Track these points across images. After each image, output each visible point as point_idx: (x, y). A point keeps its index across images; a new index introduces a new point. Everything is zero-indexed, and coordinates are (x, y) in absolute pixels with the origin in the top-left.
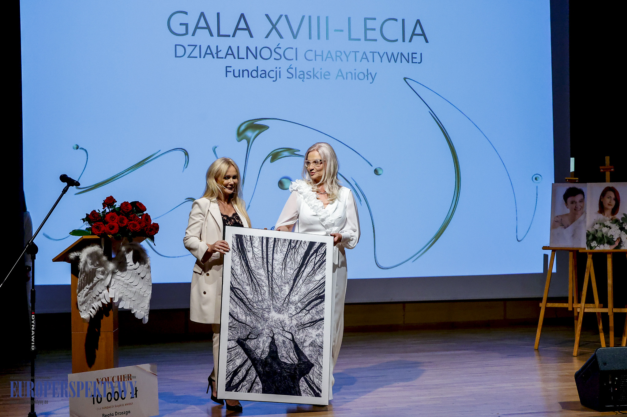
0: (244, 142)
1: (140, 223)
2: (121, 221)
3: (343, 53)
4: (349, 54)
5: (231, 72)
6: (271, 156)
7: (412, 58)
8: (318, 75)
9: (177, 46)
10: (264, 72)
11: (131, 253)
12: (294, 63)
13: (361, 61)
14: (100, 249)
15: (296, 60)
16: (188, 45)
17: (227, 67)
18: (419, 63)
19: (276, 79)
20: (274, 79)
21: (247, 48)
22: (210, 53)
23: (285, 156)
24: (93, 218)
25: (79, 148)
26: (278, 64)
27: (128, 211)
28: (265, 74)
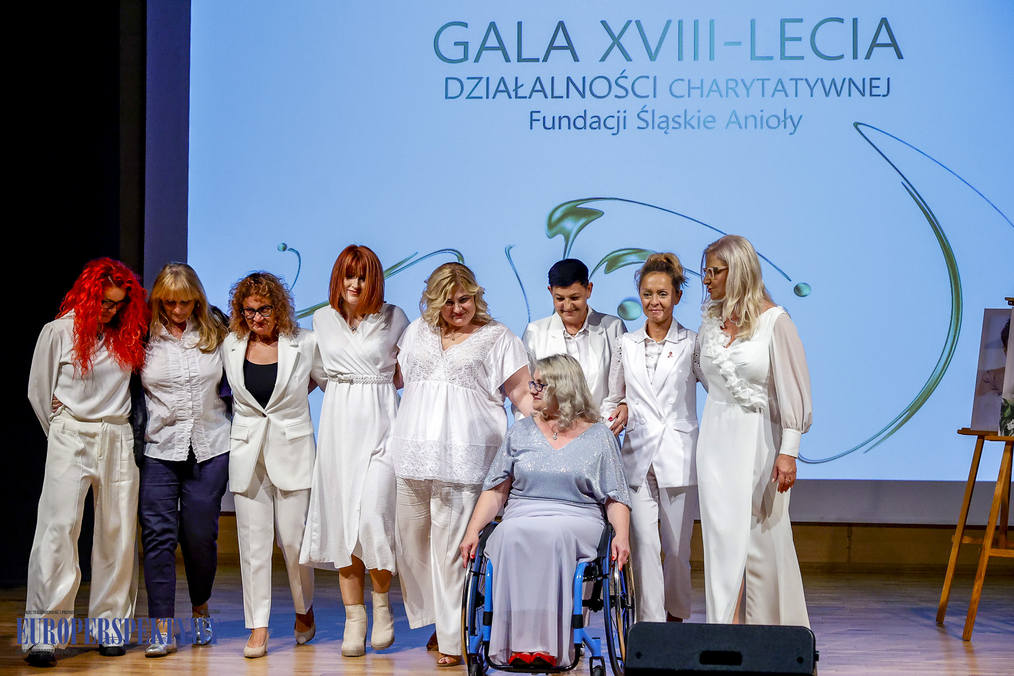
0: (560, 238)
3: (740, 83)
4: (751, 85)
5: (539, 120)
6: (606, 263)
7: (871, 87)
8: (694, 122)
9: (449, 81)
10: (598, 120)
12: (650, 103)
13: (773, 96)
15: (655, 96)
16: (468, 78)
17: (532, 113)
18: (884, 96)
19: (618, 131)
20: (615, 131)
21: (569, 79)
22: (505, 89)
23: (631, 262)
25: (288, 249)
26: (621, 104)
28: (599, 123)
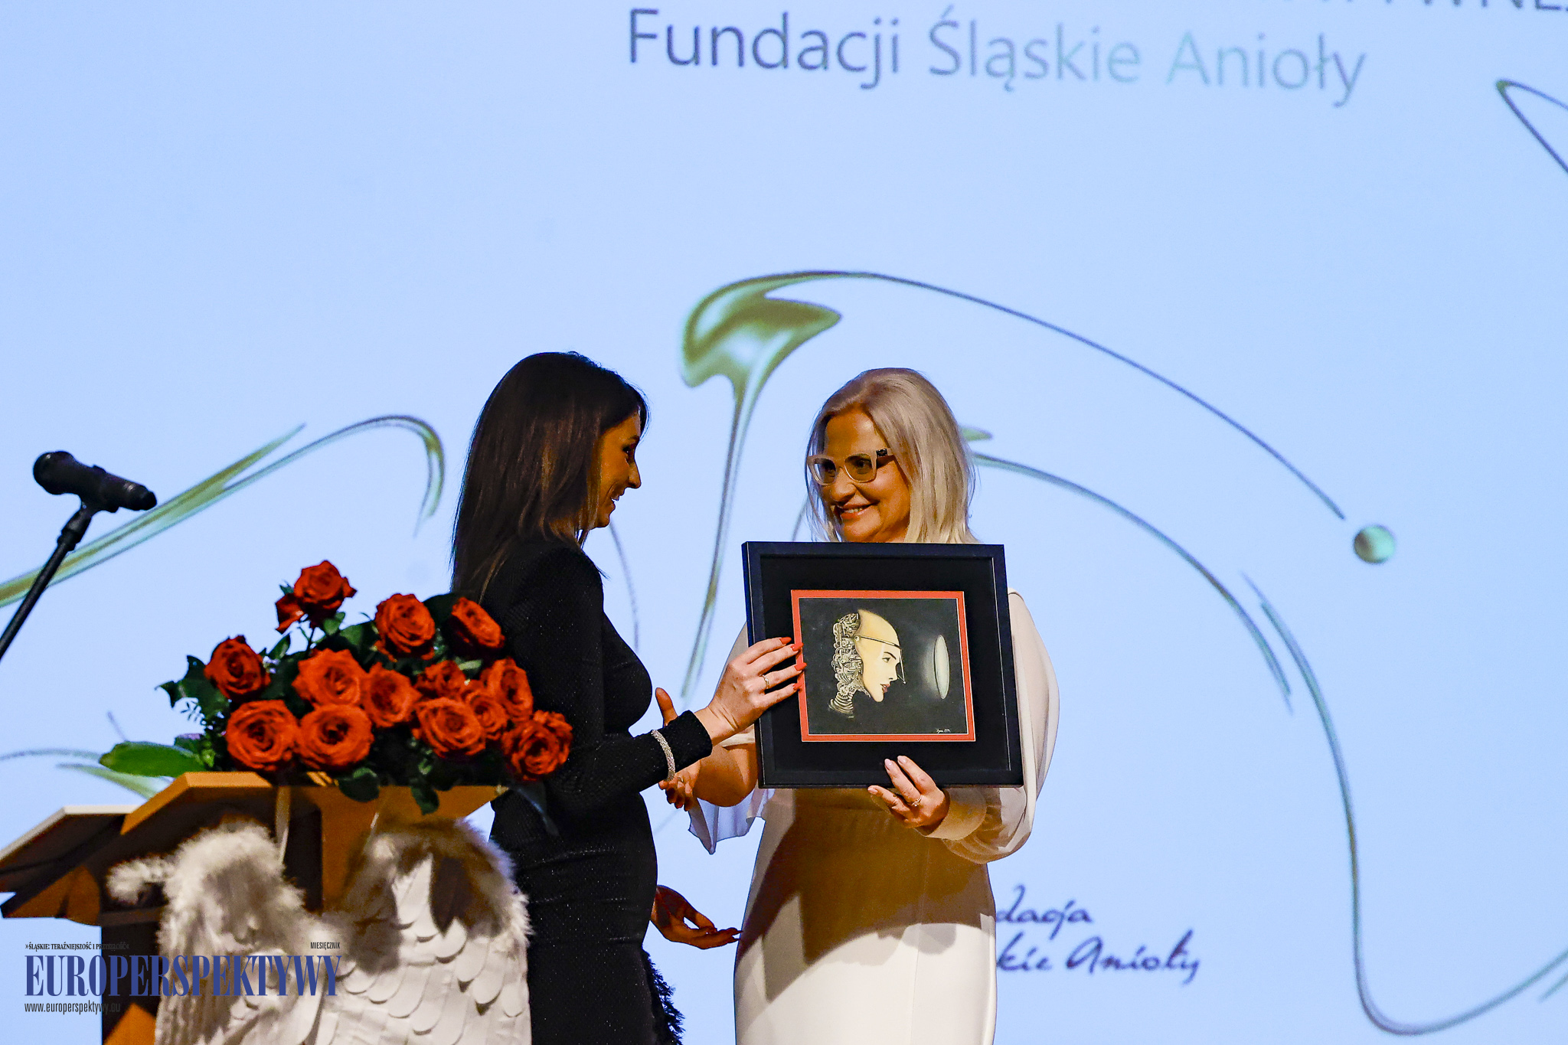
0: (720, 387)
1: (481, 709)
2: (381, 698)
5: (654, 37)
8: (1083, 61)
10: (820, 44)
11: (424, 872)
14: (266, 846)
17: (635, 13)
19: (877, 78)
20: (869, 77)
24: (233, 679)
27: (417, 643)
28: (823, 52)
